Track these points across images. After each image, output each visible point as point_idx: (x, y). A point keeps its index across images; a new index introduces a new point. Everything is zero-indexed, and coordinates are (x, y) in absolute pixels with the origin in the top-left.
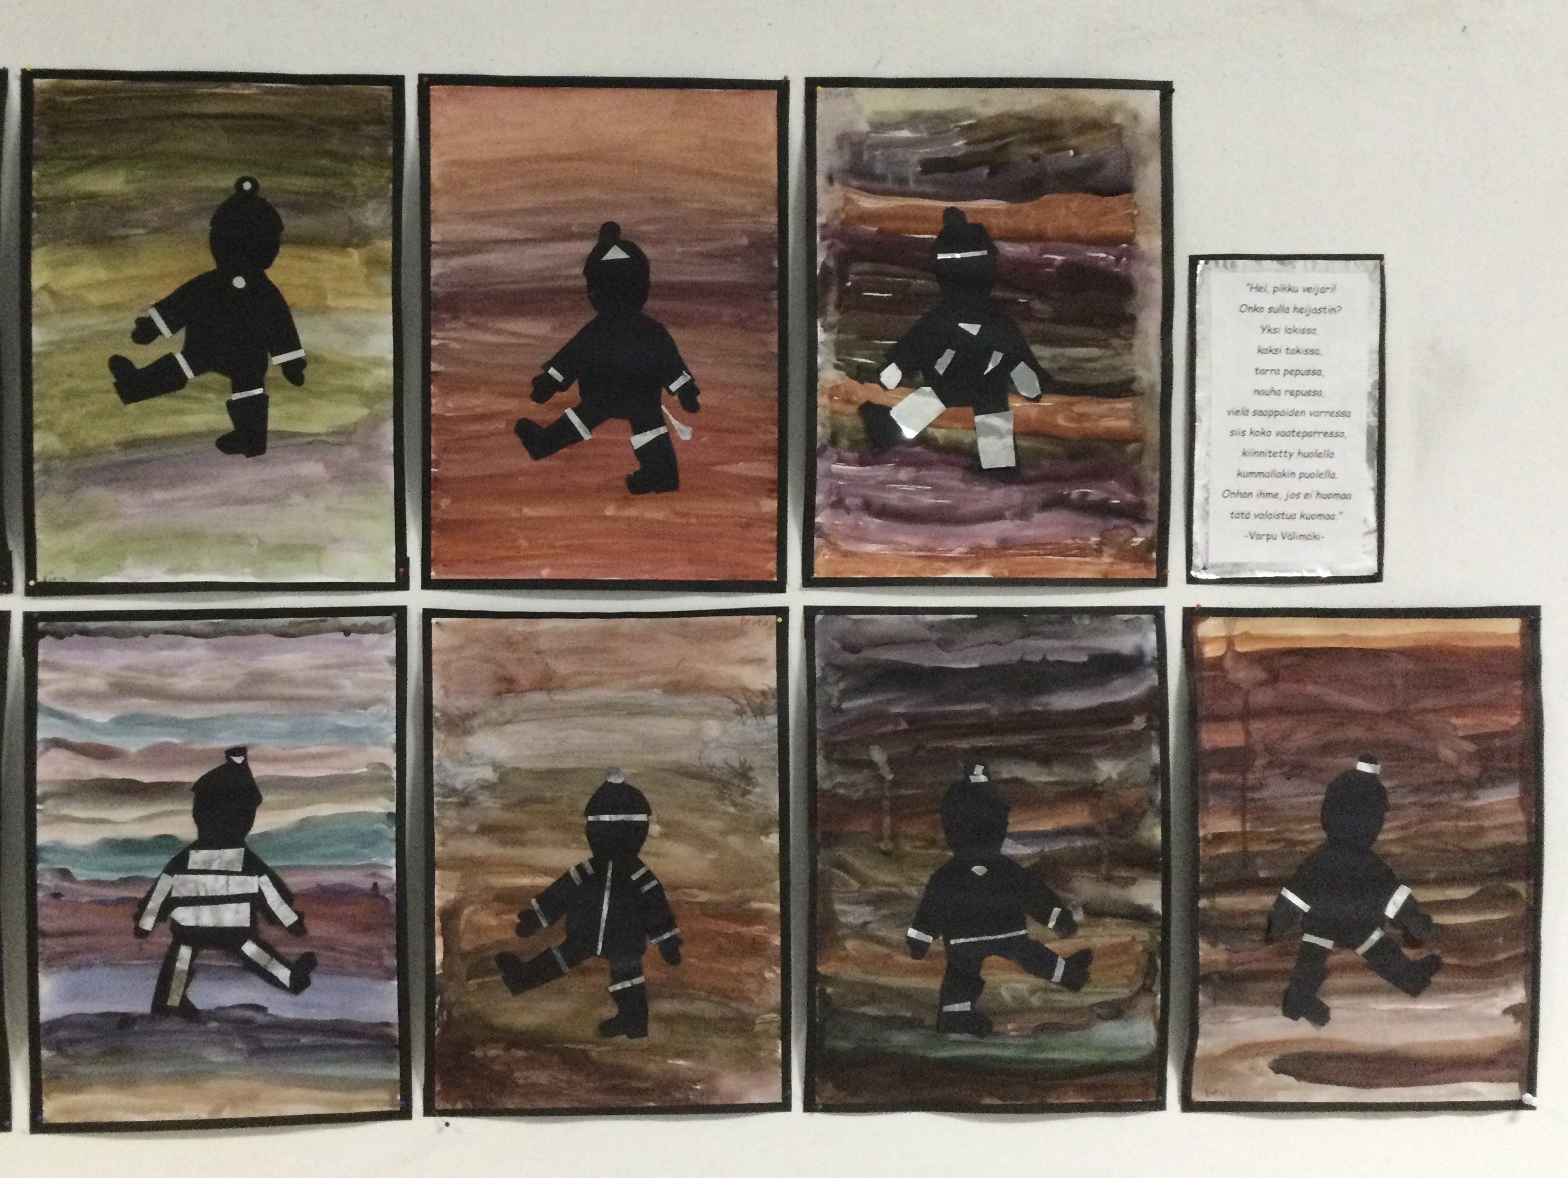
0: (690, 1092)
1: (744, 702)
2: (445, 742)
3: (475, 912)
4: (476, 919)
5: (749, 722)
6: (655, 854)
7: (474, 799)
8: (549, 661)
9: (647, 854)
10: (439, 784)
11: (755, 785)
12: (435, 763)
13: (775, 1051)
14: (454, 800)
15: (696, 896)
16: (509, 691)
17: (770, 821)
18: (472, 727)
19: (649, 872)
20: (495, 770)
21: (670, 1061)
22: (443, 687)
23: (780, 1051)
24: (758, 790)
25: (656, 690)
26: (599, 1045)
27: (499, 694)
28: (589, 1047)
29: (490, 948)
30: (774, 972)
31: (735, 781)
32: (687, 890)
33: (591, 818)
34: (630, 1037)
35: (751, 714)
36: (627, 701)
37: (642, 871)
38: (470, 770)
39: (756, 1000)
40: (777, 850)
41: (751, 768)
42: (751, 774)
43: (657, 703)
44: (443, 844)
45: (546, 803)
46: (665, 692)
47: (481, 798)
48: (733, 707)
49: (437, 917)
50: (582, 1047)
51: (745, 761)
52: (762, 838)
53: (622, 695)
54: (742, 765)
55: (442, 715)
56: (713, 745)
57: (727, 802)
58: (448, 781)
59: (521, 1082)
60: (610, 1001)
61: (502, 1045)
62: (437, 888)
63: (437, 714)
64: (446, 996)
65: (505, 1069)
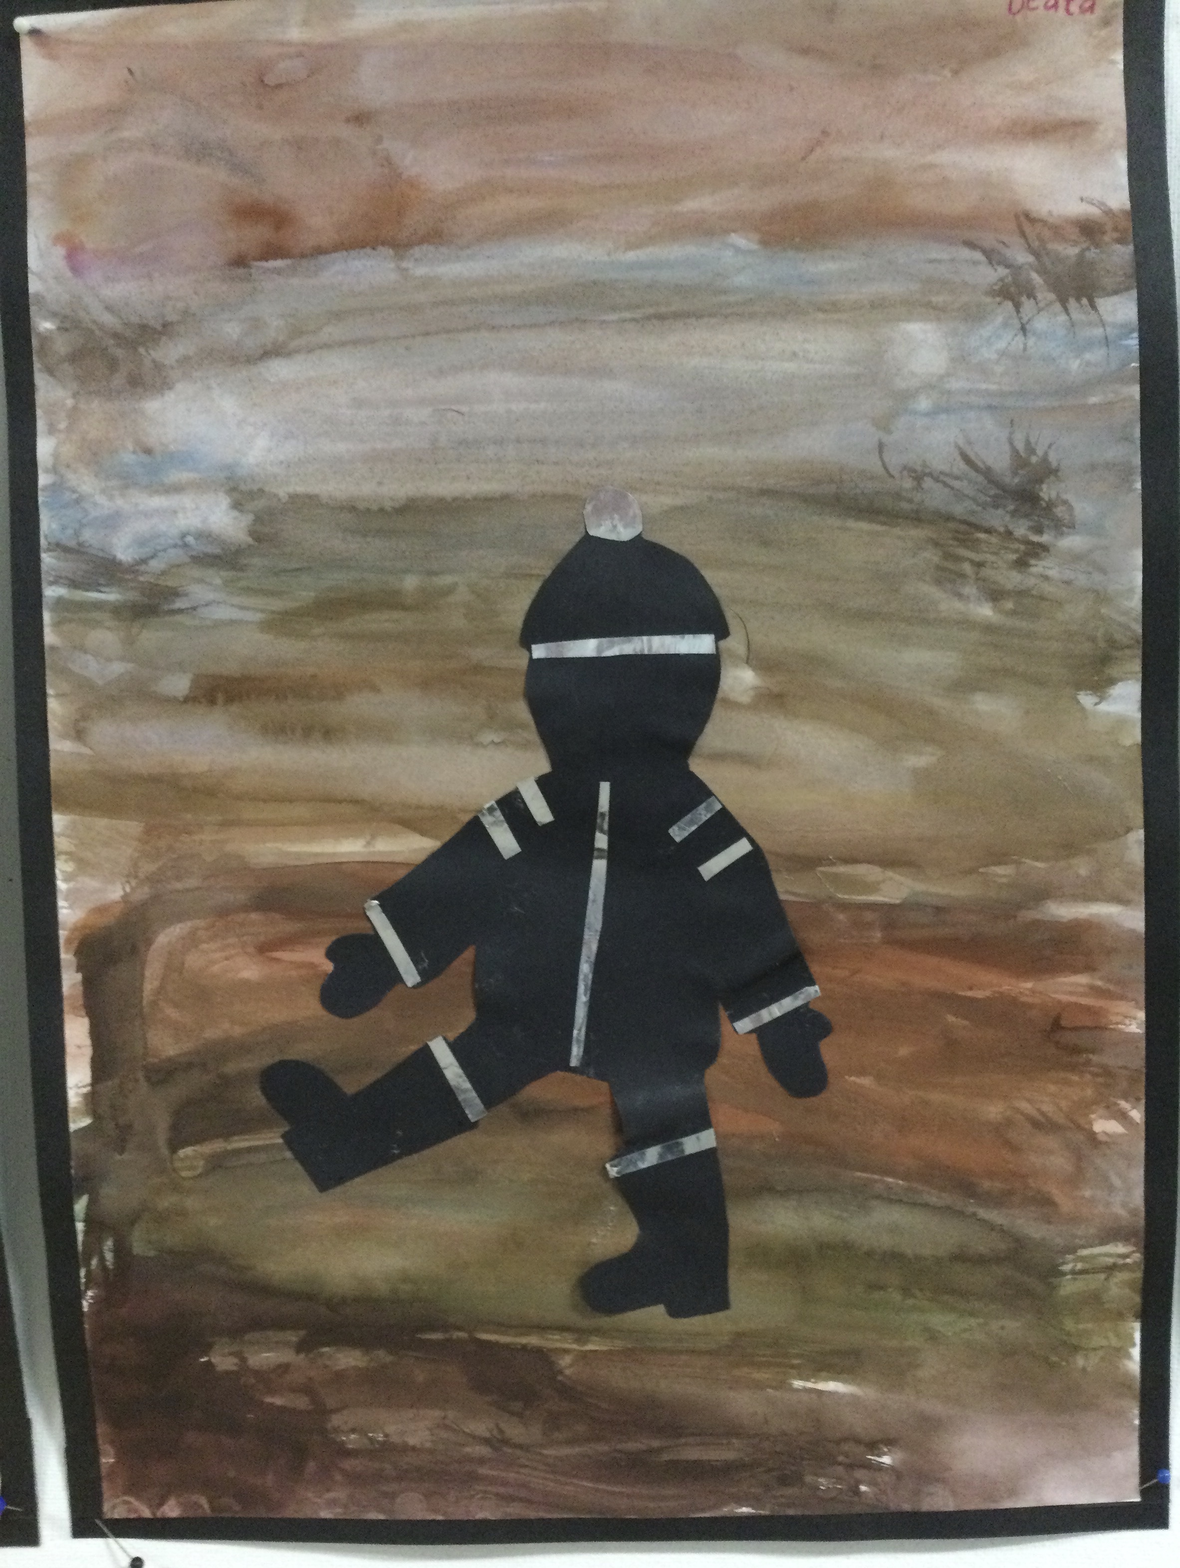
0: (859, 1474)
1: (1022, 257)
2: (74, 414)
3: (191, 941)
4: (193, 960)
5: (1041, 323)
6: (744, 759)
7: (175, 593)
8: (394, 146)
9: (719, 757)
10: (58, 547)
11: (1061, 527)
12: (43, 480)
13: (1122, 1352)
14: (111, 596)
15: (872, 888)
16: (271, 251)
17: (1112, 643)
18: (158, 367)
19: (724, 813)
20: (237, 505)
21: (798, 1384)
22: (60, 239)
23: (1136, 1352)
24: (1072, 542)
25: (739, 240)
26: (582, 1334)
27: (240, 261)
28: (553, 1341)
29: (243, 1048)
30: (1123, 1117)
31: (997, 519)
32: (842, 869)
33: (539, 651)
34: (675, 1312)
35: (1045, 295)
36: (647, 276)
37: (703, 814)
38: (157, 502)
39: (1065, 1204)
40: (1134, 735)
41: (1047, 471)
42: (1047, 492)
43: (742, 280)
44: (79, 734)
45: (405, 608)
46: (765, 243)
47: (199, 593)
48: (991, 275)
49: (66, 957)
50: (533, 1340)
51: (1031, 450)
52: (1087, 700)
53: (631, 256)
54: (1019, 462)
55: (62, 329)
56: (924, 403)
57: (970, 590)
58: (88, 535)
59: (352, 1440)
60: (615, 1206)
61: (293, 1337)
62: (62, 867)
63: (43, 325)
64: (109, 1192)
65: (302, 1402)
